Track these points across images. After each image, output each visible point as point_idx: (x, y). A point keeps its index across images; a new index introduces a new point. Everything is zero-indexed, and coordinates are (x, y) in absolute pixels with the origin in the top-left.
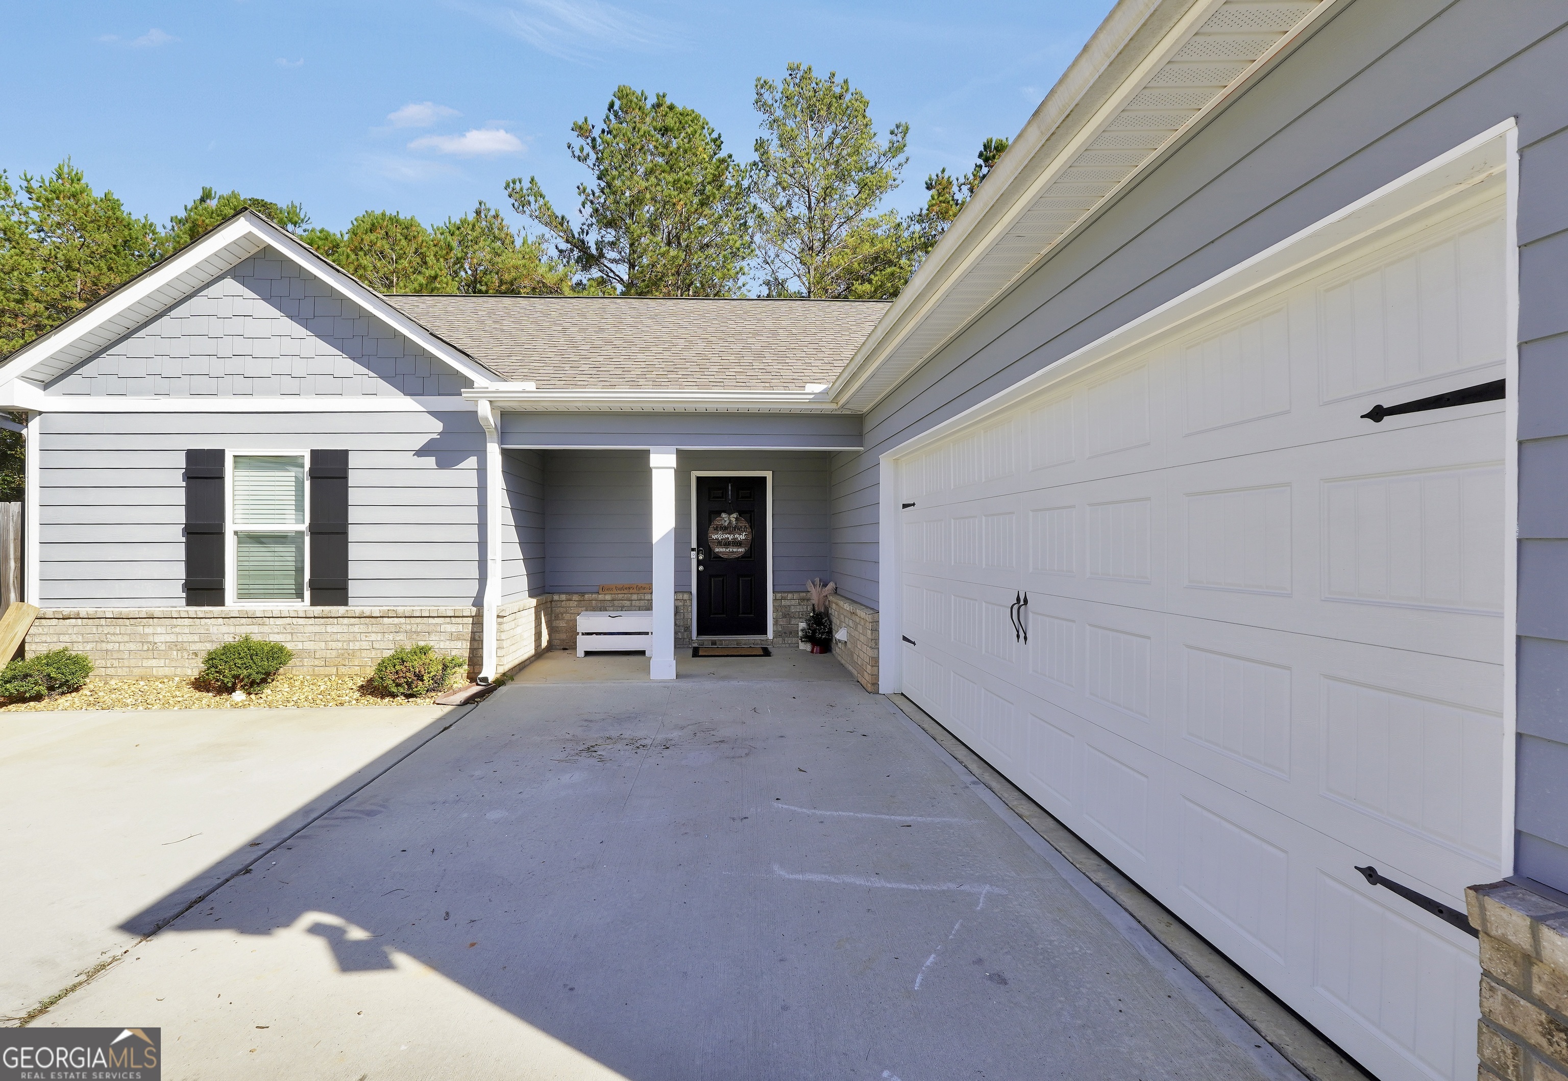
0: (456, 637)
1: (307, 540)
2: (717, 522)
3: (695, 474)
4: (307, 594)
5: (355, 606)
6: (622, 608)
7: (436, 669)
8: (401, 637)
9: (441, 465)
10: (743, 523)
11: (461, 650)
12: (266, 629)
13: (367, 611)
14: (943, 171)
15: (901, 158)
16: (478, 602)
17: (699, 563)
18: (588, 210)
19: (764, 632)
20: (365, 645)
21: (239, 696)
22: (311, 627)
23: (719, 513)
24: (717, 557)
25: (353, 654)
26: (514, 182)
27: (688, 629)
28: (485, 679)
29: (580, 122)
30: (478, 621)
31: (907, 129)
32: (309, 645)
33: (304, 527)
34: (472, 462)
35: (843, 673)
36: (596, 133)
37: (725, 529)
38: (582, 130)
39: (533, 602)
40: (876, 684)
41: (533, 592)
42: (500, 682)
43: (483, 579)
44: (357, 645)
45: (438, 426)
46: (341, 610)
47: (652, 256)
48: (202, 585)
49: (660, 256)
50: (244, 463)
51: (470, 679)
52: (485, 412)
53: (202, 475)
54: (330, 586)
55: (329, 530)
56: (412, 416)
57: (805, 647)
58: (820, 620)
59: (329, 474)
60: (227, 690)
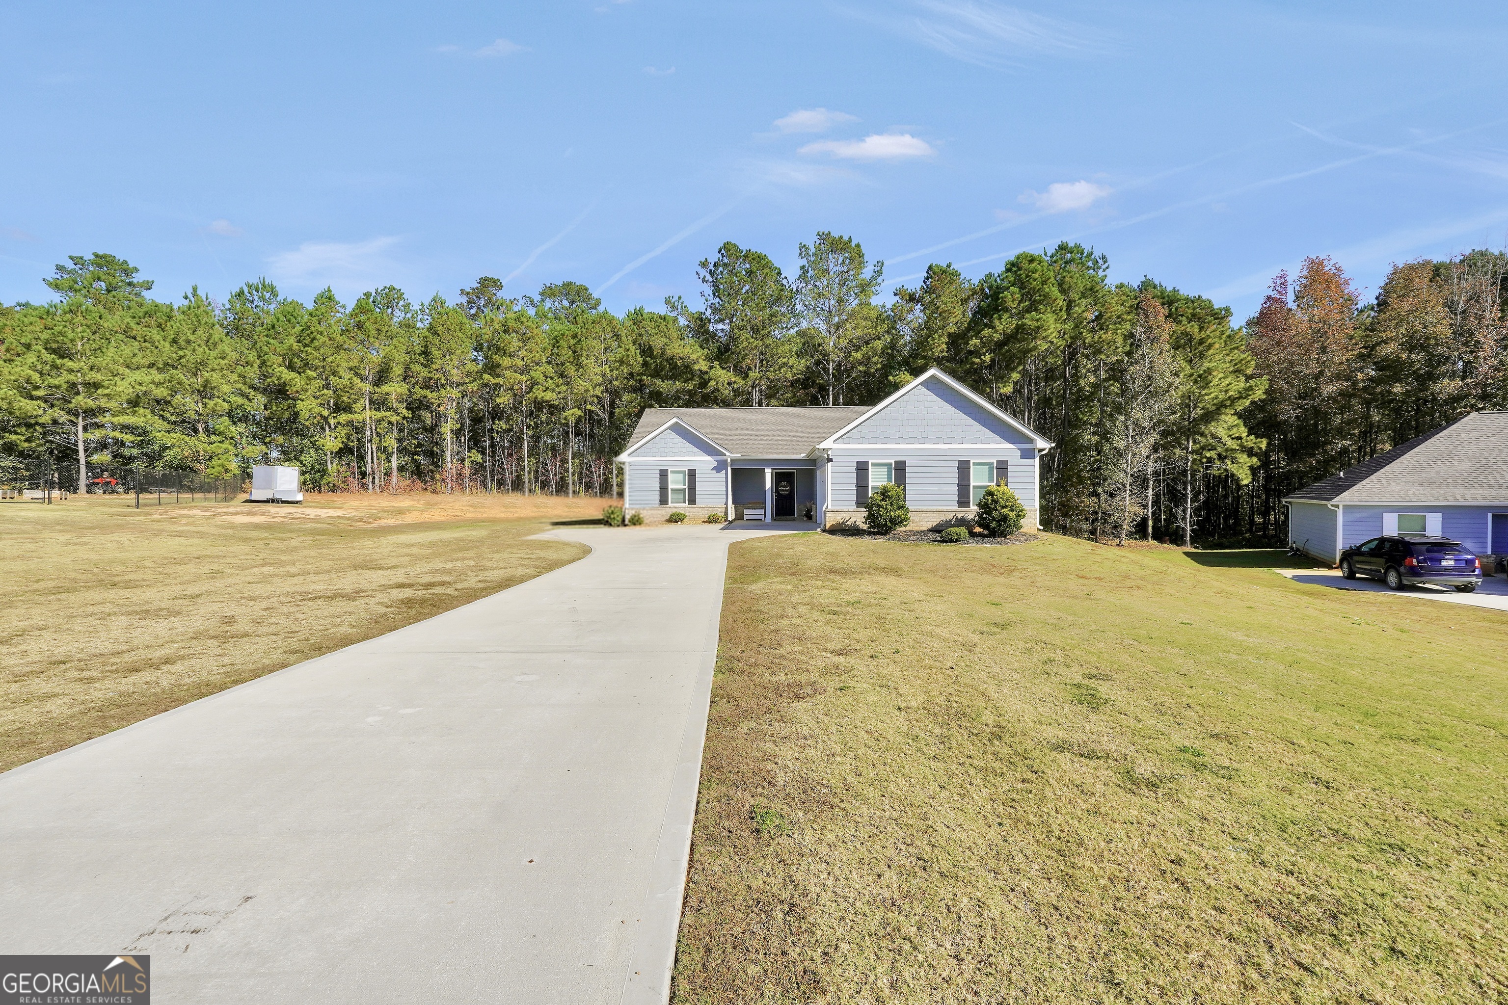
0: (721, 512)
1: (687, 490)
2: (782, 485)
3: (776, 472)
4: (688, 502)
5: (698, 505)
6: (757, 508)
7: (719, 518)
8: (709, 512)
9: (716, 472)
10: (788, 485)
11: (723, 514)
12: (679, 510)
13: (702, 506)
16: (726, 505)
17: (777, 496)
19: (793, 514)
20: (702, 514)
21: (679, 523)
22: (689, 510)
23: (783, 482)
24: (781, 495)
25: (699, 516)
27: (774, 513)
28: (729, 521)
29: (703, 260)
30: (726, 509)
31: (883, 264)
32: (689, 514)
33: (686, 487)
34: (724, 472)
40: (816, 520)
41: (733, 503)
42: (731, 521)
43: (727, 499)
44: (700, 514)
45: (716, 463)
46: (696, 506)
47: (745, 344)
48: (663, 501)
49: (749, 343)
50: (672, 472)
51: (726, 520)
52: (729, 461)
53: (663, 475)
54: (692, 501)
55: (692, 488)
56: (709, 461)
57: (805, 519)
58: (809, 511)
59: (692, 474)
60: (677, 522)
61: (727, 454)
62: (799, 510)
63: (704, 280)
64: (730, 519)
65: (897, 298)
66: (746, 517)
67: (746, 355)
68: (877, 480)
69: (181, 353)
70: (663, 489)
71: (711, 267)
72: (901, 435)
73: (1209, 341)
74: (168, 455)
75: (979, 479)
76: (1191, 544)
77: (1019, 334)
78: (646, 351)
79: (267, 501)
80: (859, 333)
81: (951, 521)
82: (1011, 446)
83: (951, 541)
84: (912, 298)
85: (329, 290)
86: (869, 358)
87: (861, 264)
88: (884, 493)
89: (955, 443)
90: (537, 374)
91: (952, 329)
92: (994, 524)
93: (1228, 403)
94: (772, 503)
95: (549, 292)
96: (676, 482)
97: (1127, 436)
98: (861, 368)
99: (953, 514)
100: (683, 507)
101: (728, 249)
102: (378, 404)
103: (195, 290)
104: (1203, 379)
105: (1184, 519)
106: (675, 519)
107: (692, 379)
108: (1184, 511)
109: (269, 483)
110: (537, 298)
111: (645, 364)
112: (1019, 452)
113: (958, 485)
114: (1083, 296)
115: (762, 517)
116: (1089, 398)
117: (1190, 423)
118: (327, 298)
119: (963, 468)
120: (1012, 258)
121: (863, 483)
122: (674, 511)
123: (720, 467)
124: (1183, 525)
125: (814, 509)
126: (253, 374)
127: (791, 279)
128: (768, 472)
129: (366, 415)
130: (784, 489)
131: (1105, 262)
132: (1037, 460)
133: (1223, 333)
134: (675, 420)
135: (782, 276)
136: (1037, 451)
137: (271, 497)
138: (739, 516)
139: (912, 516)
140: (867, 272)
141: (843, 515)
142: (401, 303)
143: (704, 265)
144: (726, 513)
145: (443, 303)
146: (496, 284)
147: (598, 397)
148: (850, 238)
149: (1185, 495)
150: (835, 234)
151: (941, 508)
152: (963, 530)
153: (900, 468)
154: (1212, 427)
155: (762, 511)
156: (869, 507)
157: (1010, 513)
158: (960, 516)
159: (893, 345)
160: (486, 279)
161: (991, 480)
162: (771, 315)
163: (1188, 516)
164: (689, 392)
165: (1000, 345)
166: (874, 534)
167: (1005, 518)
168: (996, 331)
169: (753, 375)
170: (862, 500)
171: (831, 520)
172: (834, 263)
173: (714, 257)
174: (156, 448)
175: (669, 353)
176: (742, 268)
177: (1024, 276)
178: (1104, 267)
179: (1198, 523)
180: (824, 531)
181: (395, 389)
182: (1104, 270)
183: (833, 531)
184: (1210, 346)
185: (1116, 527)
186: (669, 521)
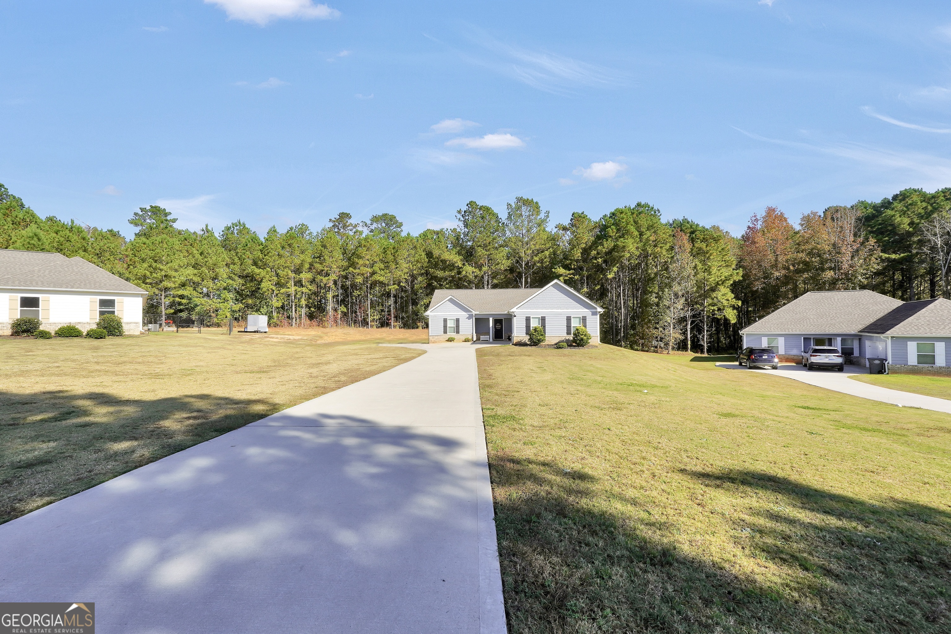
3: (495, 320)
4: (456, 333)
5: (460, 334)
6: (486, 334)
7: (469, 339)
9: (468, 320)
10: (500, 325)
11: (471, 338)
13: (462, 334)
16: (472, 333)
17: (495, 330)
19: (503, 339)
22: (457, 336)
23: (497, 324)
24: (497, 329)
25: (461, 338)
29: (458, 210)
30: (472, 335)
32: (456, 338)
33: (455, 326)
34: (472, 319)
41: (476, 333)
43: (472, 331)
47: (480, 253)
48: (445, 332)
50: (449, 319)
51: (472, 340)
52: (474, 314)
53: (445, 321)
54: (458, 332)
55: (458, 326)
56: (466, 315)
57: (507, 340)
58: (509, 336)
59: (458, 320)
60: (451, 341)
61: (473, 312)
62: (504, 336)
63: (460, 220)
64: (474, 340)
65: (557, 228)
66: (481, 339)
67: (481, 258)
68: (534, 324)
69: (206, 259)
70: (445, 327)
71: (463, 213)
72: (543, 306)
73: (711, 251)
74: (198, 309)
75: (575, 324)
76: (707, 353)
77: (615, 248)
79: (255, 332)
80: (537, 247)
81: (562, 340)
82: (587, 311)
83: (560, 348)
84: (565, 229)
85: (274, 227)
86: (543, 260)
87: (538, 213)
88: (535, 330)
89: (565, 309)
90: (376, 268)
91: (583, 246)
92: (578, 342)
93: (720, 283)
94: (493, 333)
95: (375, 219)
96: (451, 324)
97: (671, 299)
98: (539, 265)
99: (563, 338)
100: (454, 335)
102: (299, 283)
103: (207, 226)
104: (708, 270)
105: (703, 340)
106: (450, 340)
107: (453, 269)
108: (703, 336)
109: (255, 323)
110: (369, 222)
111: (429, 262)
112: (591, 313)
113: (567, 326)
114: (648, 229)
115: (488, 339)
116: (652, 280)
117: (705, 292)
118: (273, 231)
119: (569, 319)
120: (613, 211)
121: (528, 326)
122: (450, 336)
123: (470, 317)
124: (703, 344)
125: (511, 335)
126: (237, 268)
127: (503, 219)
128: (491, 320)
129: (292, 289)
130: (498, 327)
131: (659, 212)
133: (718, 248)
134: (450, 297)
135: (499, 218)
136: (598, 313)
137: (256, 330)
138: (478, 339)
139: (547, 339)
140: (542, 216)
141: (521, 338)
142: (307, 232)
143: (459, 212)
144: (473, 338)
147: (405, 279)
148: (533, 199)
149: (704, 328)
150: (525, 197)
151: (558, 336)
152: (565, 344)
153: (543, 319)
154: (714, 295)
155: (488, 337)
156: (530, 335)
158: (567, 338)
159: (554, 253)
160: (343, 213)
161: (580, 324)
162: (493, 239)
163: (705, 339)
164: (452, 277)
165: (607, 254)
166: (532, 345)
167: (582, 339)
168: (604, 248)
169: (485, 269)
170: (528, 332)
171: (515, 340)
173: (465, 208)
174: (192, 306)
175: (443, 258)
176: (478, 213)
177: (617, 221)
178: (659, 214)
179: (710, 342)
180: (513, 344)
181: (305, 276)
182: (659, 216)
183: (516, 344)
184: (711, 254)
185: (667, 344)
186: (448, 341)
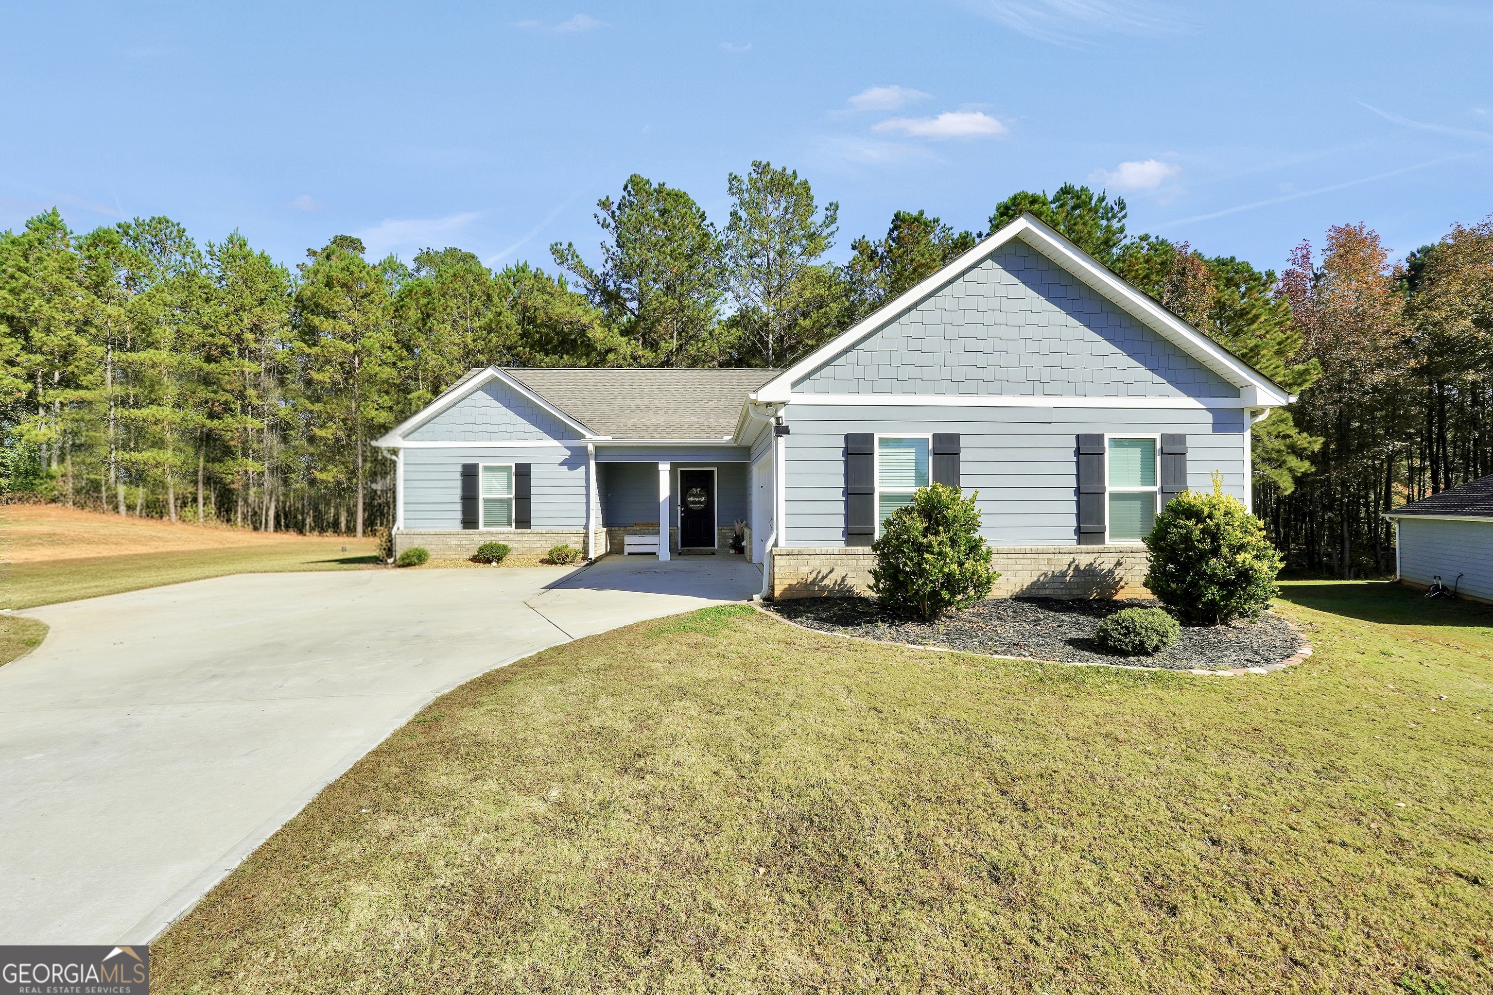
0: (576, 542)
1: (514, 501)
2: (690, 492)
3: (679, 469)
4: (514, 524)
5: (533, 529)
6: (645, 534)
7: (573, 553)
8: (554, 542)
9: (570, 469)
10: (703, 493)
11: (579, 547)
12: (497, 539)
13: (540, 531)
14: (864, 237)
15: (833, 228)
16: (586, 527)
17: (682, 512)
18: (610, 264)
19: (714, 546)
20: (539, 546)
21: (494, 564)
22: (517, 538)
23: (691, 488)
24: (691, 509)
25: (533, 549)
26: (556, 245)
27: (677, 544)
28: (591, 559)
29: (603, 199)
30: (586, 535)
31: (837, 207)
32: (515, 546)
33: (512, 496)
34: (583, 468)
35: (745, 559)
36: (614, 207)
37: (694, 496)
38: (605, 204)
39: (605, 529)
40: (751, 559)
41: (605, 525)
42: (596, 560)
43: (588, 518)
44: (536, 546)
45: (569, 453)
46: (529, 531)
47: (655, 304)
48: (470, 521)
49: (661, 303)
50: (487, 469)
51: (584, 559)
52: (591, 448)
53: (470, 474)
54: (523, 521)
55: (523, 497)
56: (557, 449)
57: (732, 551)
58: (739, 538)
59: (523, 473)
60: (489, 561)
61: (588, 435)
62: (723, 536)
63: (605, 225)
64: (592, 555)
65: (856, 252)
66: (627, 549)
68: (893, 478)
70: (469, 498)
72: (946, 373)
73: (1254, 311)
75: (1122, 476)
78: (527, 318)
80: (807, 297)
81: (1064, 574)
82: (1192, 402)
84: (874, 254)
86: (821, 328)
87: (810, 209)
89: (1069, 394)
92: (1211, 593)
94: (672, 524)
95: (426, 259)
96: (494, 487)
98: (811, 341)
99: (1068, 559)
100: (504, 533)
101: (635, 184)
106: (488, 556)
111: (524, 335)
112: (1209, 417)
113: (1078, 492)
114: (1097, 250)
115: (656, 549)
118: (49, 225)
119: (1089, 453)
121: (861, 487)
122: (487, 540)
123: (576, 458)
125: (747, 536)
127: (719, 227)
128: (664, 469)
132: (1248, 434)
133: (1267, 302)
134: (489, 372)
135: (707, 222)
136: (1247, 415)
138: (612, 550)
140: (818, 218)
141: (816, 562)
144: (586, 543)
145: (242, 246)
146: (356, 245)
148: (794, 172)
150: (776, 166)
151: (1041, 546)
153: (945, 451)
155: (654, 540)
156: (877, 547)
157: (1257, 565)
158: (1083, 562)
160: (345, 239)
161: (1148, 478)
170: (861, 527)
171: (785, 574)
172: (774, 210)
173: (618, 194)
175: (552, 314)
176: (655, 209)
178: (1120, 215)
180: (770, 602)
182: (1119, 221)
183: (790, 604)
186: (475, 559)
